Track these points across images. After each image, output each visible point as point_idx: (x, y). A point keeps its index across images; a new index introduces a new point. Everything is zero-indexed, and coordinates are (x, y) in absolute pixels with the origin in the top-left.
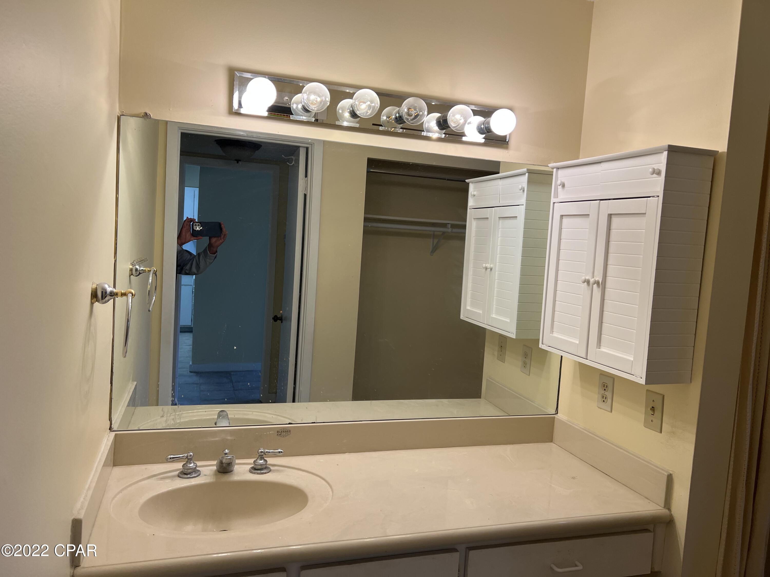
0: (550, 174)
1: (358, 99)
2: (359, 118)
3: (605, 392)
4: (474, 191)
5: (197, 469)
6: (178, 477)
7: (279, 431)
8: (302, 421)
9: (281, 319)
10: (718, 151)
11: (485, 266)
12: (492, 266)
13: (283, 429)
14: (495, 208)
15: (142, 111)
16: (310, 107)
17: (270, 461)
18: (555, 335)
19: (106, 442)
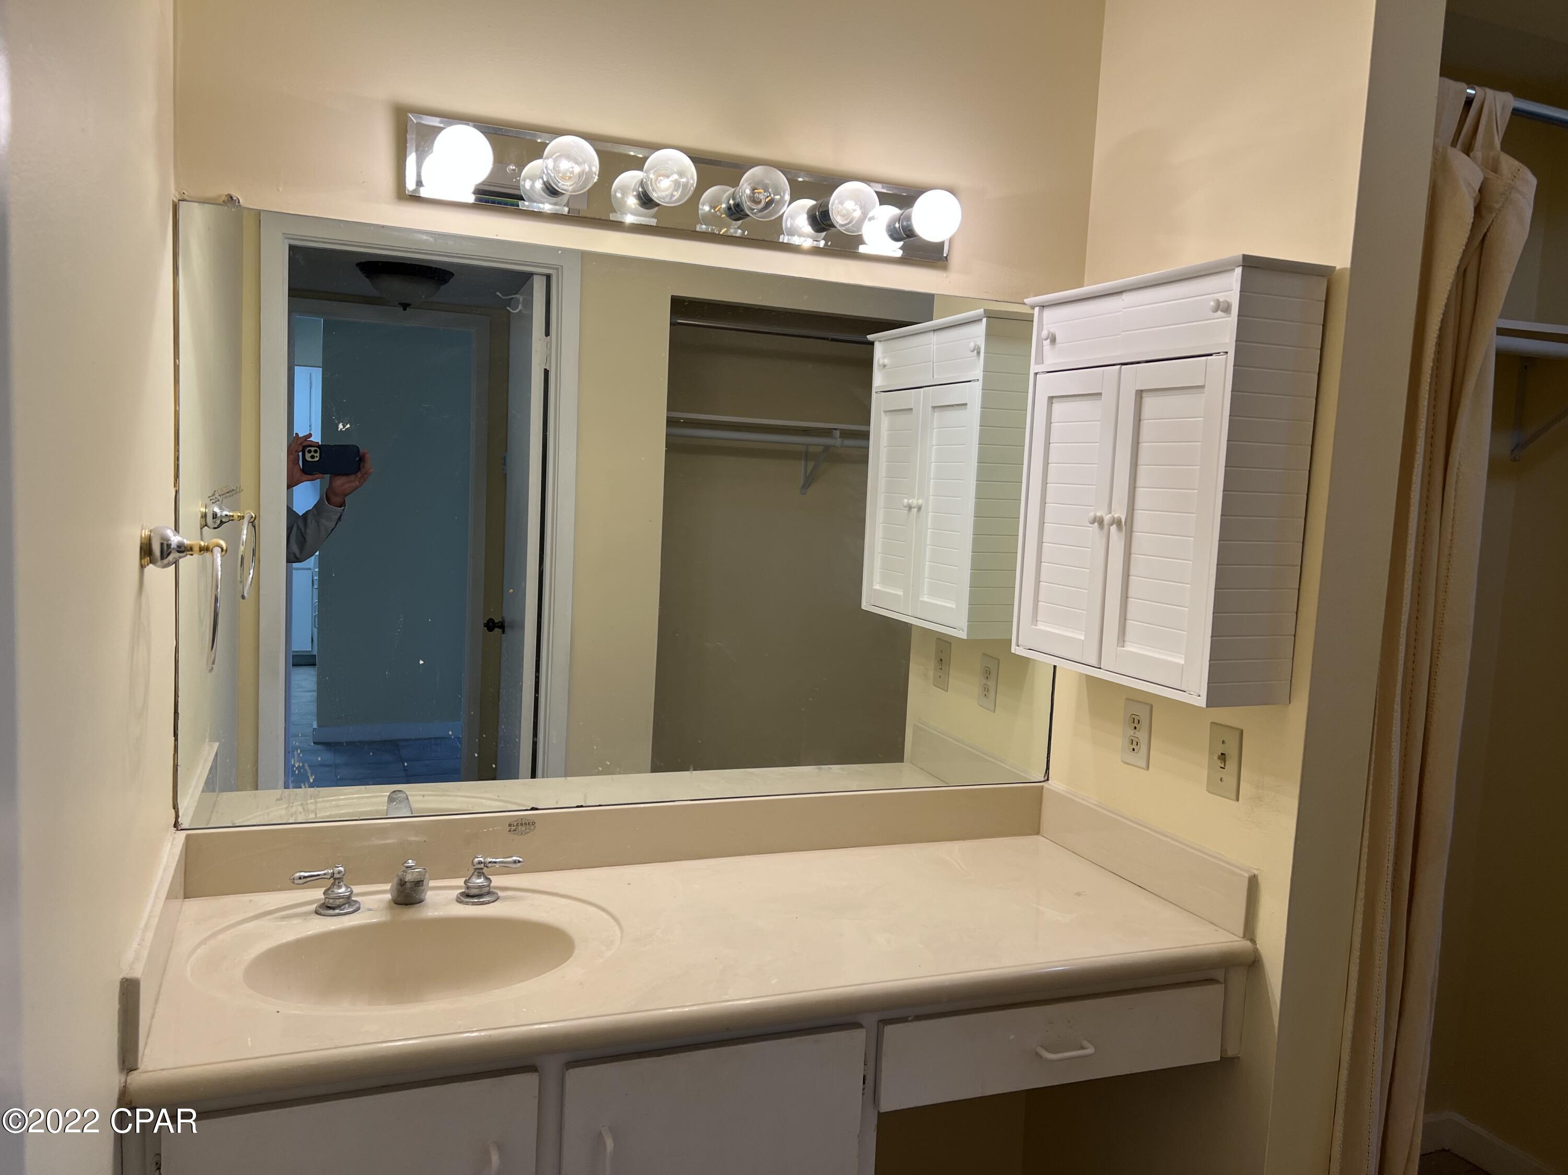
0: (1028, 319)
1: (655, 169)
2: (656, 209)
3: (1135, 733)
4: (884, 358)
5: (353, 899)
6: (316, 915)
7: (512, 823)
8: (557, 803)
9: (502, 626)
10: (1335, 267)
11: (908, 502)
12: (920, 502)
13: (520, 820)
14: (925, 388)
15: (222, 191)
16: (559, 184)
17: (497, 881)
18: (1041, 626)
19: (171, 849)
